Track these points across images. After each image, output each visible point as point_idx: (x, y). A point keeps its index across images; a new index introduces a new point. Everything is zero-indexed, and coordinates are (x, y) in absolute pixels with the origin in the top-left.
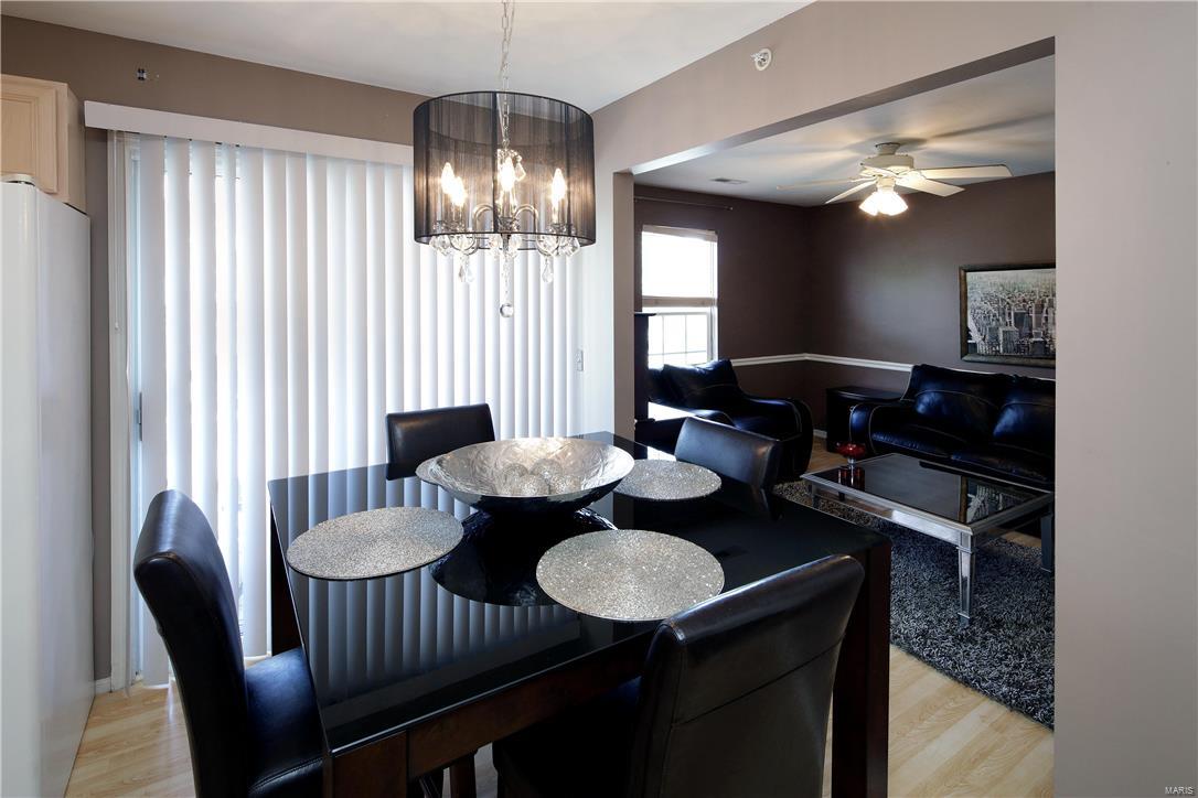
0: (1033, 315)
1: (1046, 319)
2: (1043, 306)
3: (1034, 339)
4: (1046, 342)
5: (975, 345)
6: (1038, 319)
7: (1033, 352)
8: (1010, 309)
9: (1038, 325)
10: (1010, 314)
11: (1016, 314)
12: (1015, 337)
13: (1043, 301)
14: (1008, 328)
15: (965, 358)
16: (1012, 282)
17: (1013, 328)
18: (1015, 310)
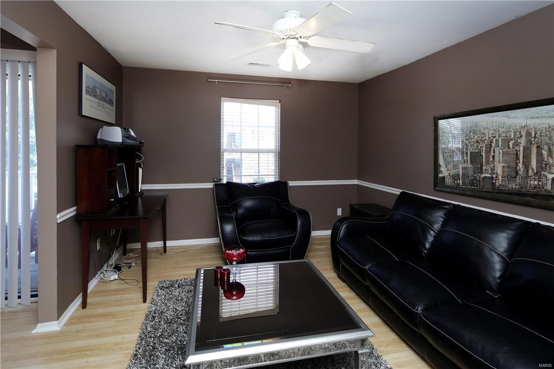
0: (484, 154)
1: (494, 157)
2: (491, 145)
3: (484, 175)
4: (492, 178)
5: (443, 178)
6: (487, 157)
7: (483, 186)
8: (467, 149)
9: (488, 162)
10: (467, 153)
11: (471, 153)
12: (471, 172)
13: (491, 142)
14: (466, 165)
15: (437, 188)
16: (469, 126)
17: (469, 165)
18: (471, 149)
